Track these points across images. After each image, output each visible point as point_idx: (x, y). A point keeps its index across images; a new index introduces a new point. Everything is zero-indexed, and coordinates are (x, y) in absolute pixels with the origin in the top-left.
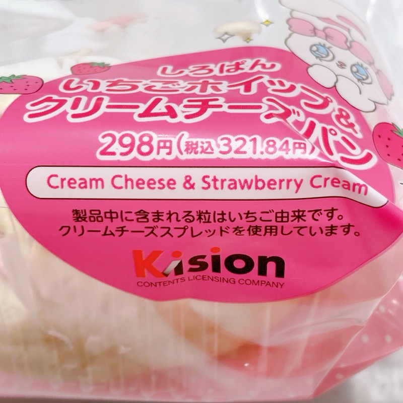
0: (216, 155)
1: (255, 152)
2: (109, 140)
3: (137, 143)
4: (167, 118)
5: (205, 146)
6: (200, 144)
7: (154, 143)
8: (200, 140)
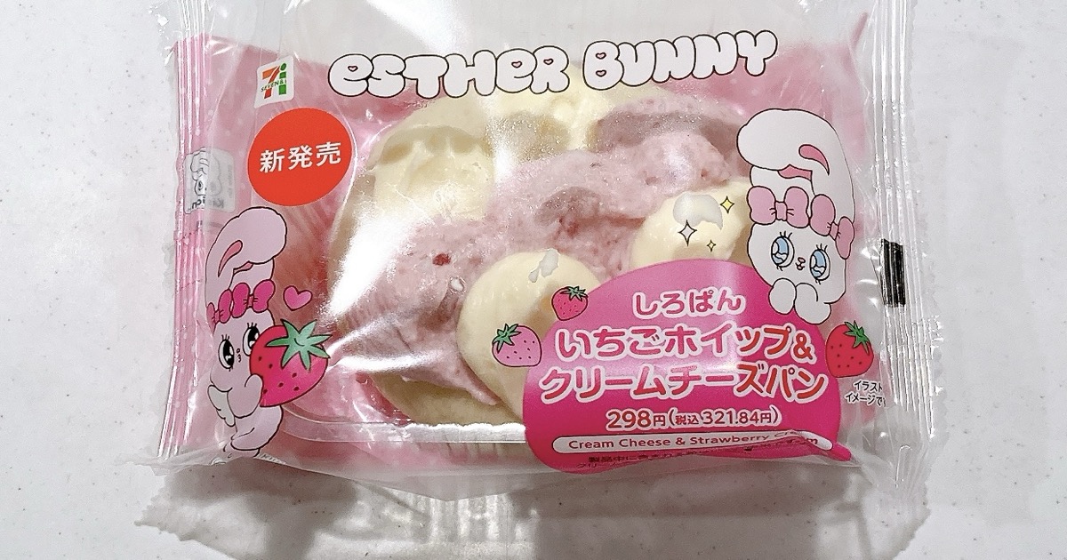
0: (701, 424)
1: (731, 422)
2: (615, 416)
3: (637, 418)
4: (657, 394)
5: (692, 419)
6: (687, 418)
7: (651, 418)
8: (687, 414)
